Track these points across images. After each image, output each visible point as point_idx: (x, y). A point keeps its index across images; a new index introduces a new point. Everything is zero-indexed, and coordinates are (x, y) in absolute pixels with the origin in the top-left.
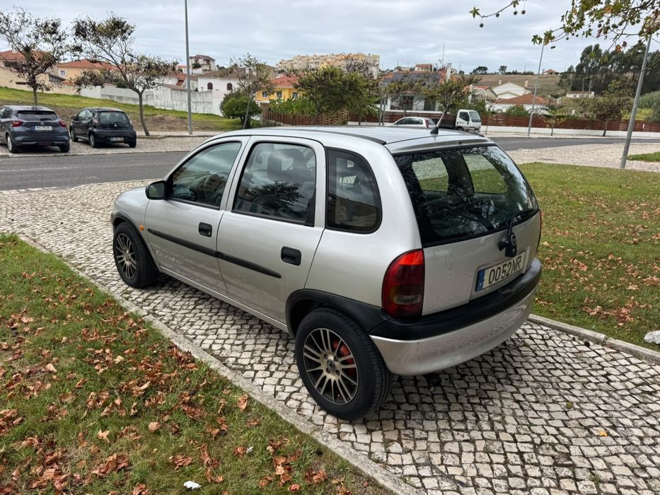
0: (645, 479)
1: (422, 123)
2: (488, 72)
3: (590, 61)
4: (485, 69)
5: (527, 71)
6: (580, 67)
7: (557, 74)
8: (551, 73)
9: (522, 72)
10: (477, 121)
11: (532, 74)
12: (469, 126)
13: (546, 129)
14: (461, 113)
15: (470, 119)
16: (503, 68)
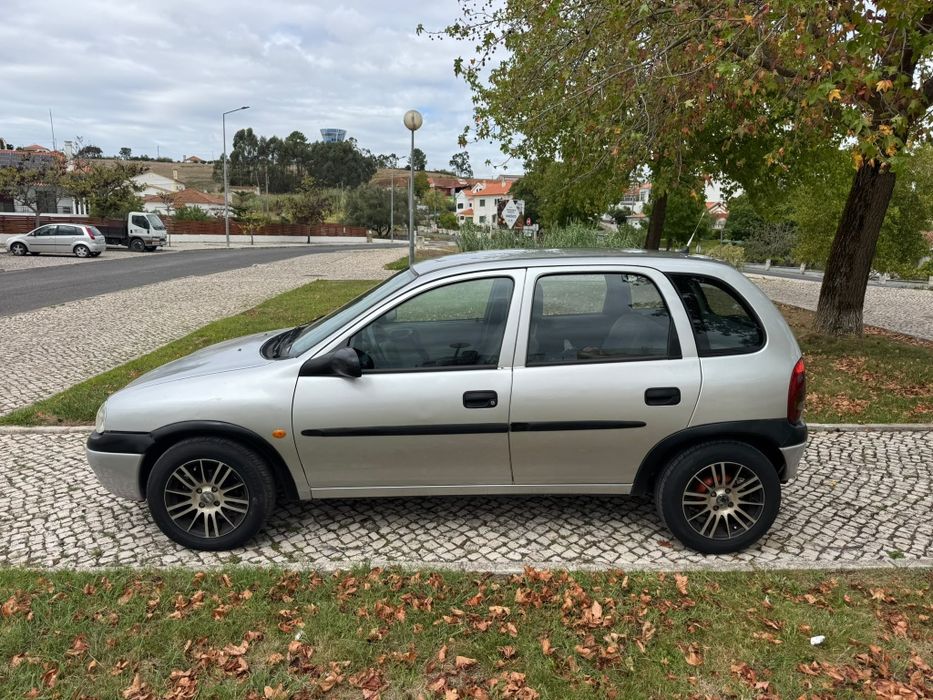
1: (82, 234)
2: (104, 155)
3: (245, 148)
4: (98, 150)
5: (162, 156)
6: (235, 156)
7: (204, 162)
8: (196, 162)
9: (155, 158)
10: (160, 228)
11: (170, 161)
12: (150, 235)
13: (243, 236)
14: (133, 217)
15: (151, 226)
16: (125, 151)
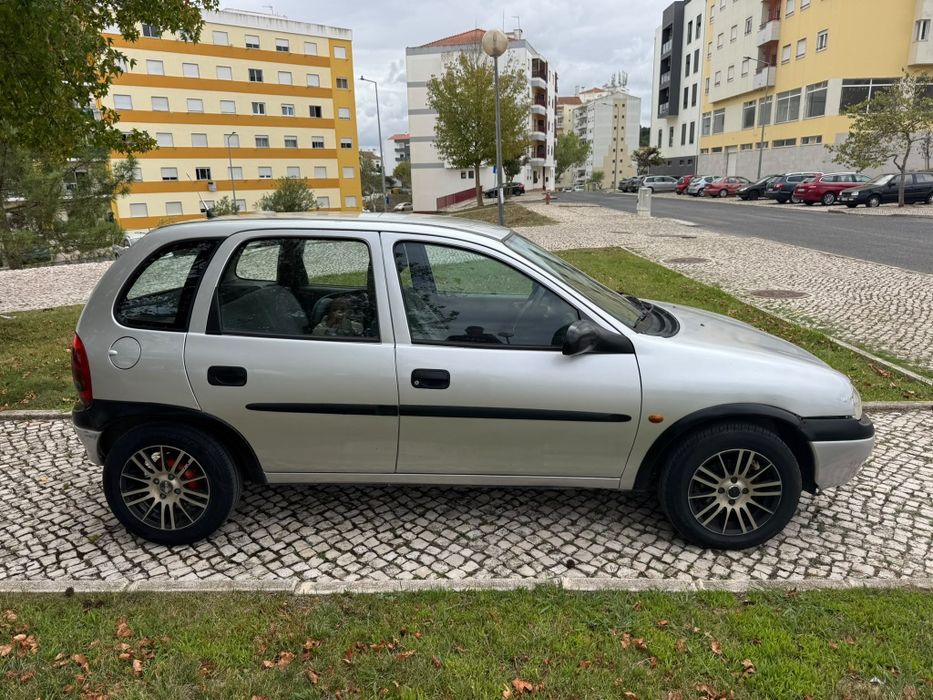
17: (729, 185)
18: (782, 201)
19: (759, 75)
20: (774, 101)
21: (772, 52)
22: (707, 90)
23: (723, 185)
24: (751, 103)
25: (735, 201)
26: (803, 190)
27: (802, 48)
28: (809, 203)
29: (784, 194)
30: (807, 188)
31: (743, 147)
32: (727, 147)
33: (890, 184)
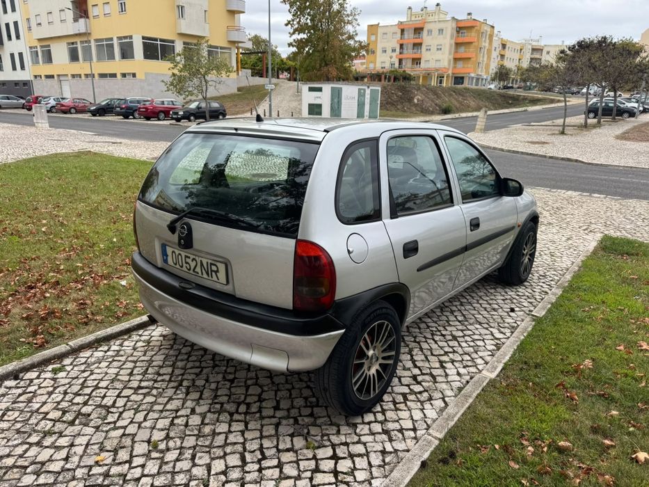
0: (26, 467)
17: (76, 104)
18: (126, 117)
19: (76, 23)
20: (93, 44)
21: (84, 7)
22: (30, 29)
23: (72, 105)
24: (73, 43)
25: (87, 116)
26: (144, 110)
27: (107, 9)
28: (148, 118)
29: (128, 112)
30: (147, 109)
31: (73, 76)
32: (59, 76)
33: (198, 108)
